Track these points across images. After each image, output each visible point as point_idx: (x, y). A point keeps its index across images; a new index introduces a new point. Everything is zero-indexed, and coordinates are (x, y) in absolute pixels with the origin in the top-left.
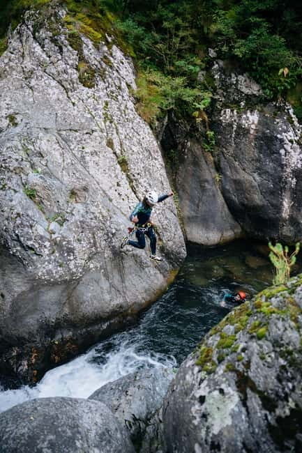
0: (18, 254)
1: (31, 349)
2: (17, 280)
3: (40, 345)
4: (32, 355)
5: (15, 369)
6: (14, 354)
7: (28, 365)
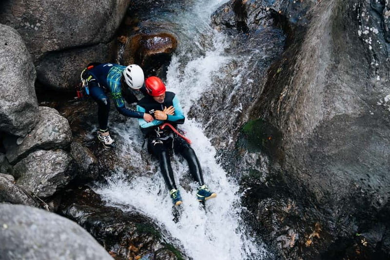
0: (369, 41)
1: (316, 220)
2: (349, 89)
3: (333, 226)
4: (310, 232)
5: (273, 234)
6: (286, 209)
7: (297, 241)
